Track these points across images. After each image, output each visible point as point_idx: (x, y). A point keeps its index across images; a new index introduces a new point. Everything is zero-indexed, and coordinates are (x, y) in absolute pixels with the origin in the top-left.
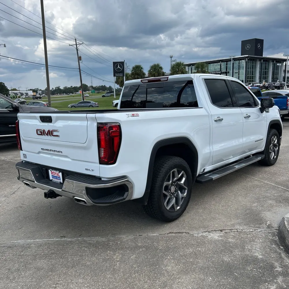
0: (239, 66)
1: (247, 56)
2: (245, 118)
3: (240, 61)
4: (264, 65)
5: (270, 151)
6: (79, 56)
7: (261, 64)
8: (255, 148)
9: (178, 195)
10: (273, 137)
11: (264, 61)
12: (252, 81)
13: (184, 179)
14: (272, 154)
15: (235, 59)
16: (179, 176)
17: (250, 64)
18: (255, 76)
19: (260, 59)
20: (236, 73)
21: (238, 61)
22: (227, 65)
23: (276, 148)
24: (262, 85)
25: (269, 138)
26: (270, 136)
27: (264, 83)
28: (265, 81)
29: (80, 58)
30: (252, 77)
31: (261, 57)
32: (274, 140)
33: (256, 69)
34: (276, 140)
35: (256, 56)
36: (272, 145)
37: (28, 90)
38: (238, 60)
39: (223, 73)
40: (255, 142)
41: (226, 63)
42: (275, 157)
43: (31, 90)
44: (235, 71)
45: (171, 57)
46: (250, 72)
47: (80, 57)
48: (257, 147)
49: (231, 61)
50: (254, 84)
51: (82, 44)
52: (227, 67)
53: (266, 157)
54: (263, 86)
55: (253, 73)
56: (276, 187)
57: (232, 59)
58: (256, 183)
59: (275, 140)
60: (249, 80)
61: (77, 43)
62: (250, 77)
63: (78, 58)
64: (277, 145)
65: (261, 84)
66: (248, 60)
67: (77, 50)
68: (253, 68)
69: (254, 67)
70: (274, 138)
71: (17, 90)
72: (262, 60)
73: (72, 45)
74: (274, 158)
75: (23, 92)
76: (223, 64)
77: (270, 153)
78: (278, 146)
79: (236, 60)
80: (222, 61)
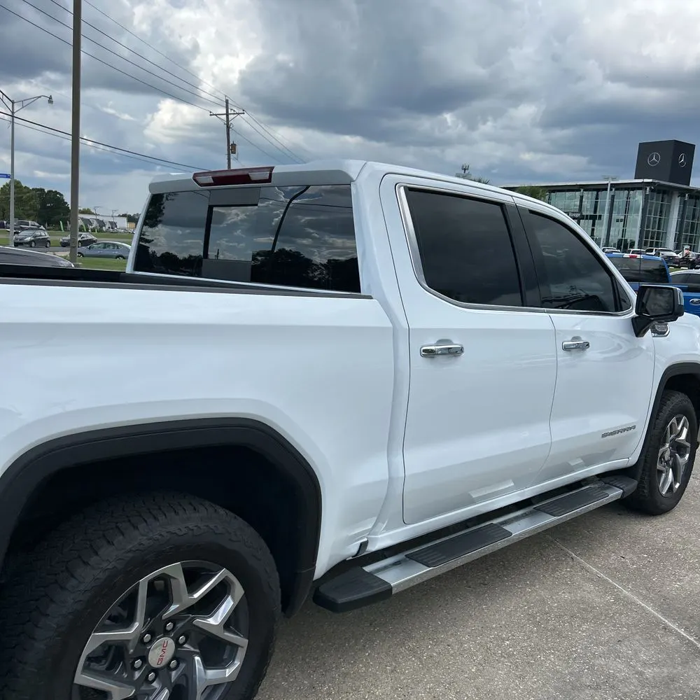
0: (628, 203)
1: (650, 180)
2: (566, 348)
3: (631, 192)
4: (689, 208)
5: (659, 467)
6: (231, 143)
7: (684, 204)
8: (607, 456)
9: (189, 675)
10: (674, 420)
11: (690, 197)
12: (657, 243)
13: (227, 606)
14: (667, 475)
15: (618, 187)
16: (196, 595)
17: (656, 202)
18: (666, 233)
19: (682, 193)
20: (618, 221)
21: (626, 192)
22: (597, 198)
23: (682, 456)
24: (681, 257)
25: (660, 422)
26: (664, 415)
27: (685, 251)
28: (689, 247)
29: (232, 148)
30: (658, 233)
31: (685, 186)
32: (676, 429)
33: (668, 216)
34: (685, 431)
35: (671, 184)
36: (667, 445)
37: (119, 216)
38: (626, 189)
39: (587, 219)
40: (604, 436)
41: (595, 193)
42: (677, 485)
43: (124, 216)
44: (615, 216)
45: (465, 170)
46: (655, 222)
47: (234, 145)
48: (614, 450)
49: (606, 190)
50: (661, 252)
51: (242, 115)
52: (596, 202)
53: (644, 487)
54: (683, 258)
55: (661, 224)
56: (659, 623)
57: (609, 185)
58: (589, 592)
59: (682, 429)
60: (649, 240)
61: (229, 110)
62: (653, 233)
63: (229, 148)
64: (686, 447)
65: (677, 254)
66: (652, 190)
67: (228, 128)
68: (661, 212)
69: (664, 212)
70: (678, 424)
71: (93, 214)
72: (687, 195)
73: (216, 115)
74: (671, 488)
75: (106, 220)
76: (589, 197)
77: (660, 472)
78: (689, 450)
79: (622, 189)
80: (587, 188)
